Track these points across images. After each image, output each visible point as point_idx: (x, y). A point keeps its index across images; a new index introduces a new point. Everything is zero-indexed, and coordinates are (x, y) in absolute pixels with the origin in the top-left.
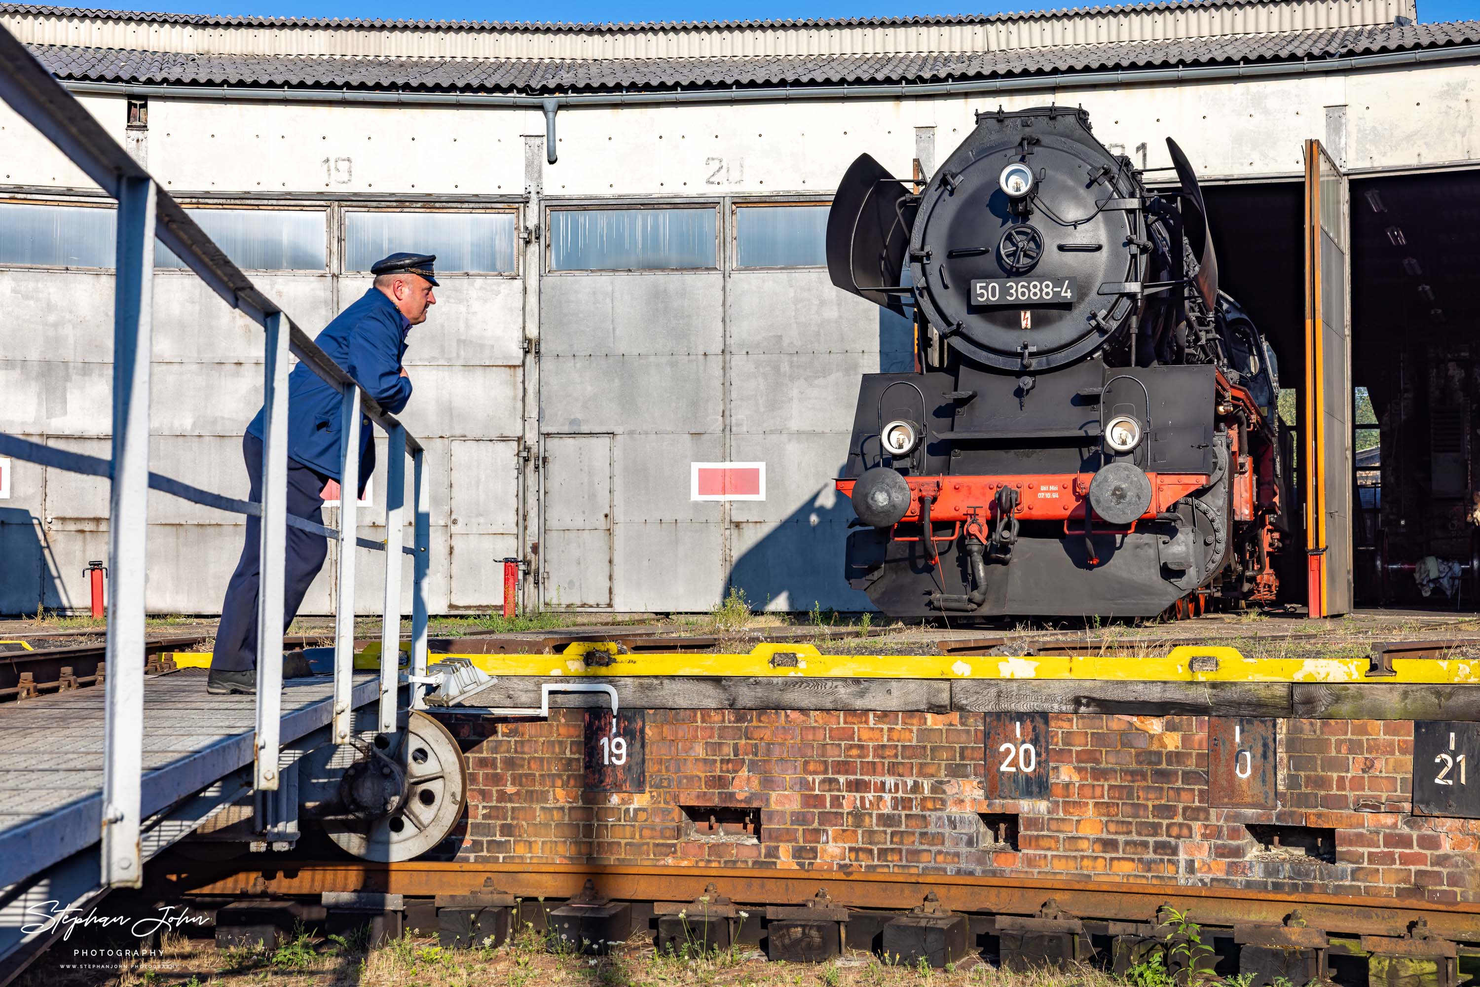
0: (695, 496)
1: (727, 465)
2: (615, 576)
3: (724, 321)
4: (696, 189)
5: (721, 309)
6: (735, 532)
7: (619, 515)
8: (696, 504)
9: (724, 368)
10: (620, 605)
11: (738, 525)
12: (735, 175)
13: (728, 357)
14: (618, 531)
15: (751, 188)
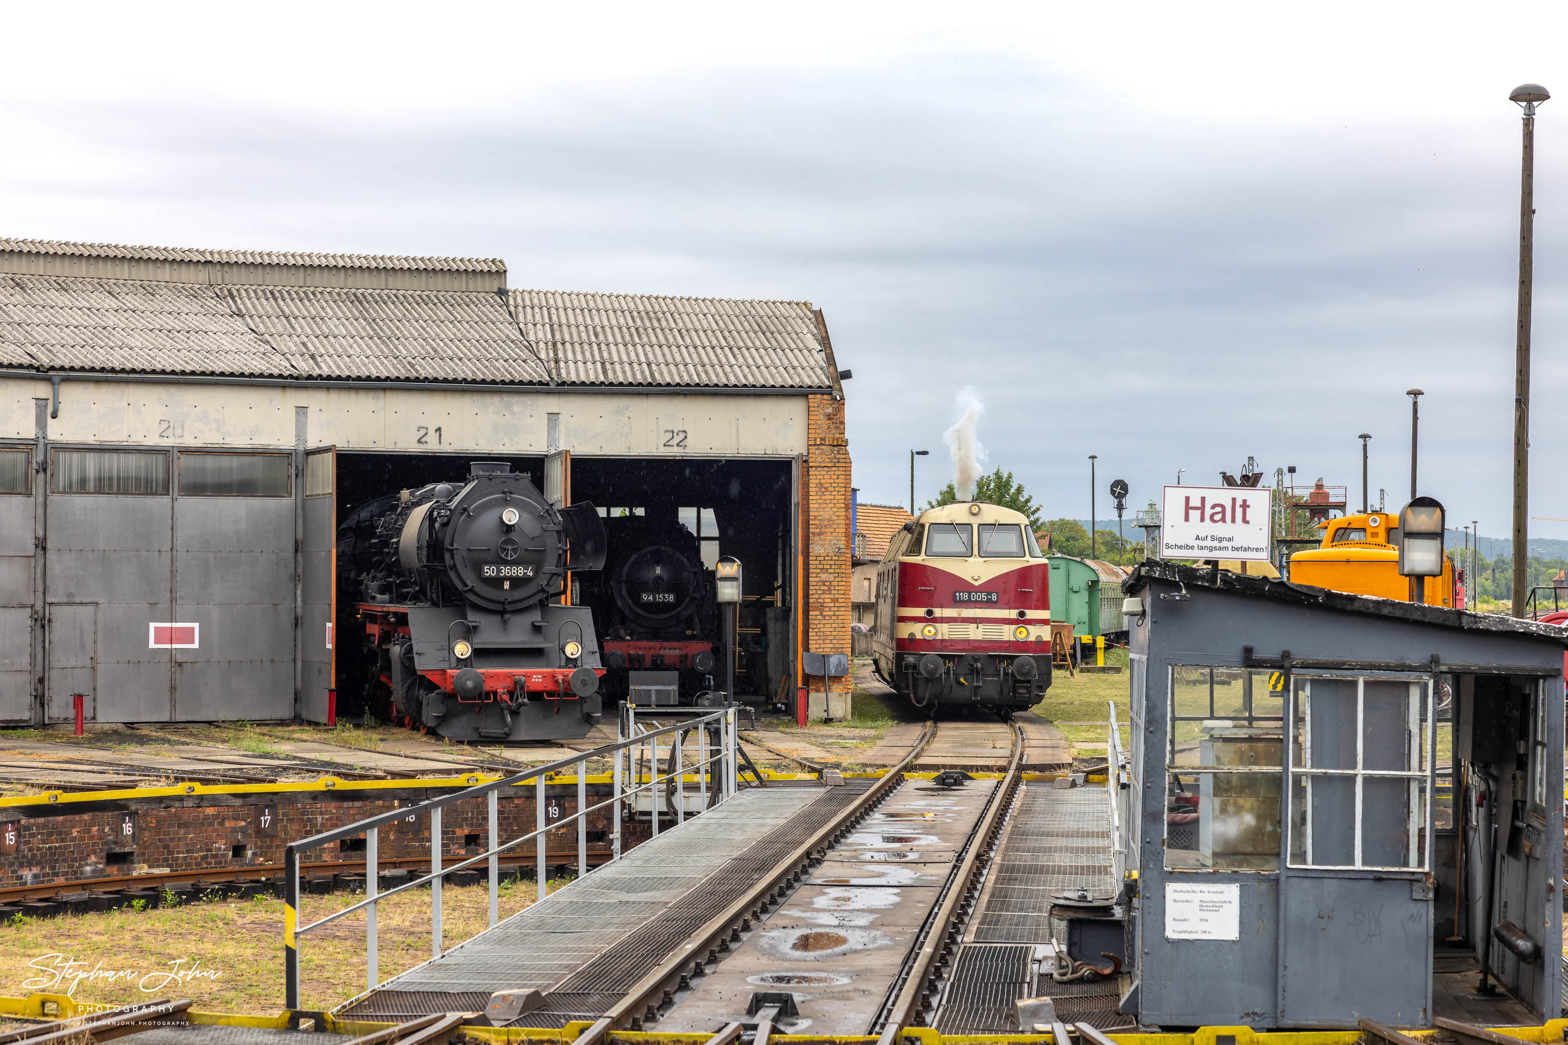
0: (152, 645)
1: (175, 625)
2: (98, 698)
3: (172, 529)
4: (153, 440)
5: (170, 521)
6: (178, 669)
7: (101, 658)
8: (153, 649)
9: (172, 561)
10: (100, 718)
11: (180, 664)
12: (178, 432)
13: (174, 553)
14: (100, 668)
15: (189, 441)
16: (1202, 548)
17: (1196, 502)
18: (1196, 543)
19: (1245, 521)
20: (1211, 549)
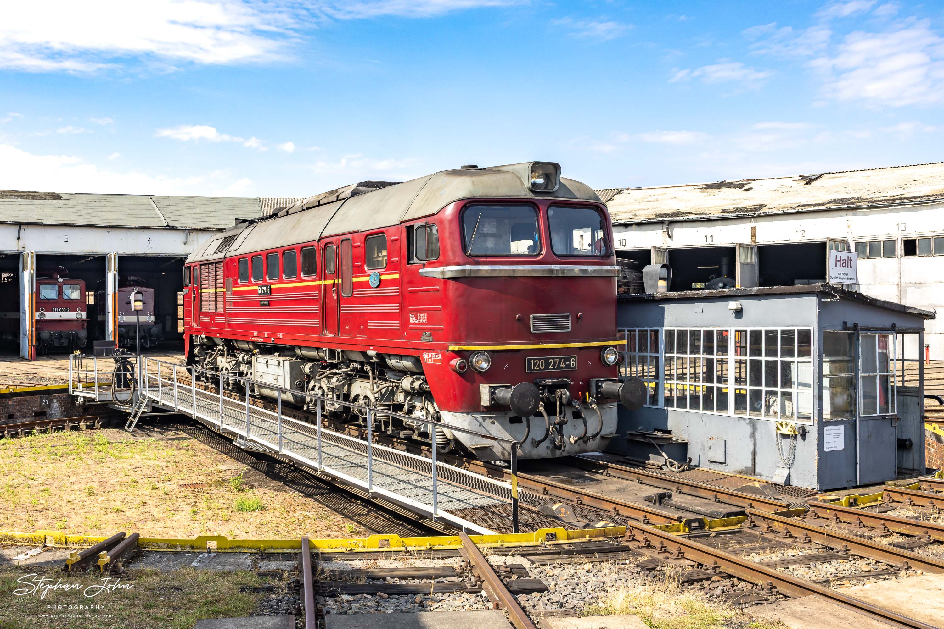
16: (840, 278)
17: (838, 259)
18: (838, 276)
19: (851, 267)
20: (843, 279)
